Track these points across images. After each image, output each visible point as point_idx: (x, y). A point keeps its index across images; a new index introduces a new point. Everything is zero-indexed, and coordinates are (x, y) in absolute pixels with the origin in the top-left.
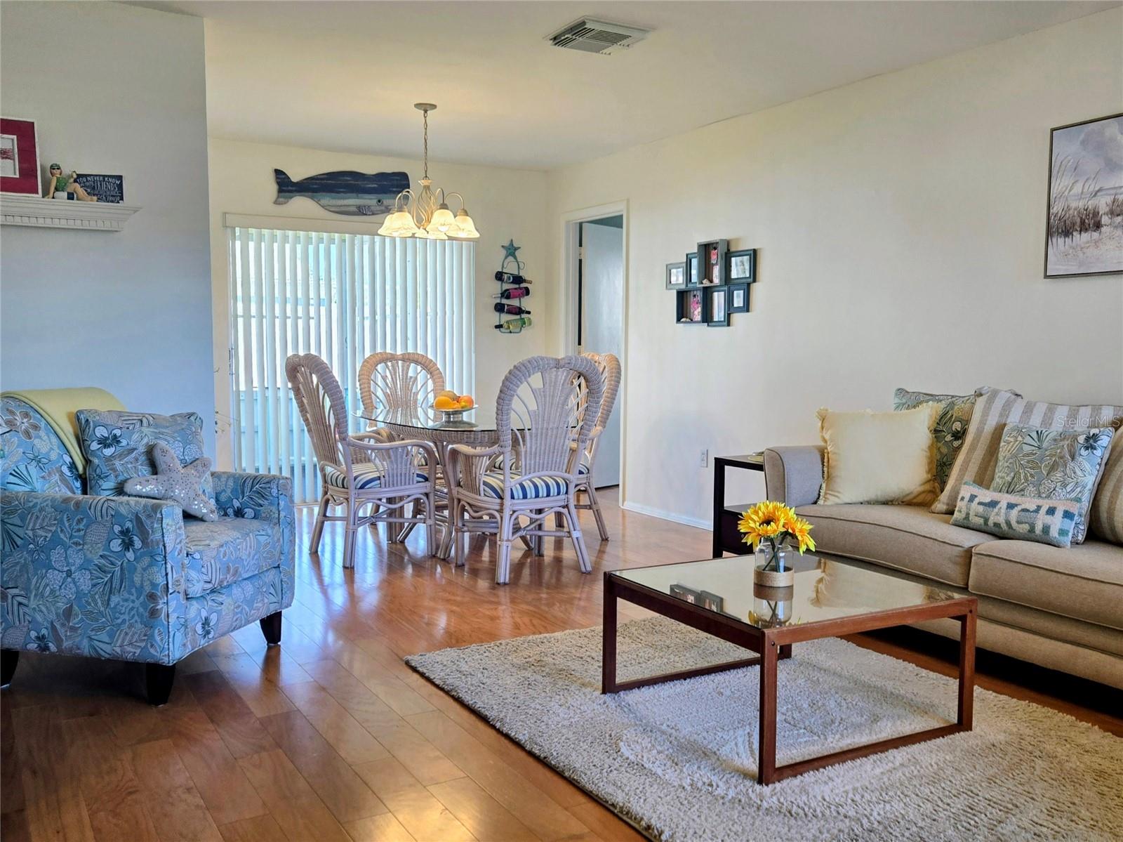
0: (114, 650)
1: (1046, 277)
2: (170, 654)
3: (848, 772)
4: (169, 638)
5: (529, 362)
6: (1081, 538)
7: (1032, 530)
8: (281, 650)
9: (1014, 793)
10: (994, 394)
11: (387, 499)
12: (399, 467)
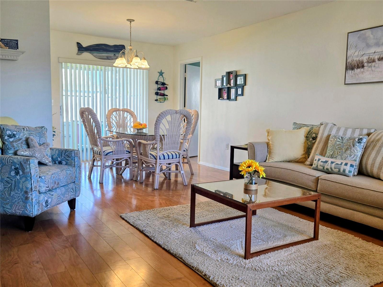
0: (12, 212)
1: (345, 84)
2: (33, 213)
3: (276, 255)
4: (32, 207)
5: (166, 111)
6: (356, 174)
7: (339, 171)
8: (76, 212)
9: (333, 262)
10: (327, 124)
11: (116, 159)
12: (120, 148)
